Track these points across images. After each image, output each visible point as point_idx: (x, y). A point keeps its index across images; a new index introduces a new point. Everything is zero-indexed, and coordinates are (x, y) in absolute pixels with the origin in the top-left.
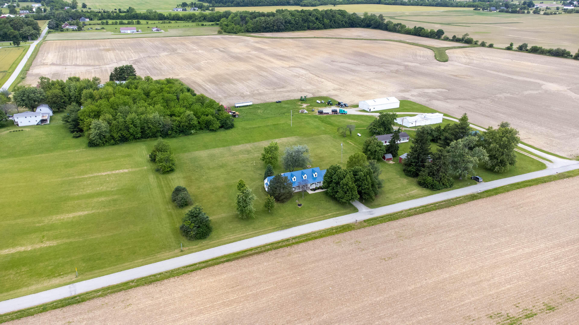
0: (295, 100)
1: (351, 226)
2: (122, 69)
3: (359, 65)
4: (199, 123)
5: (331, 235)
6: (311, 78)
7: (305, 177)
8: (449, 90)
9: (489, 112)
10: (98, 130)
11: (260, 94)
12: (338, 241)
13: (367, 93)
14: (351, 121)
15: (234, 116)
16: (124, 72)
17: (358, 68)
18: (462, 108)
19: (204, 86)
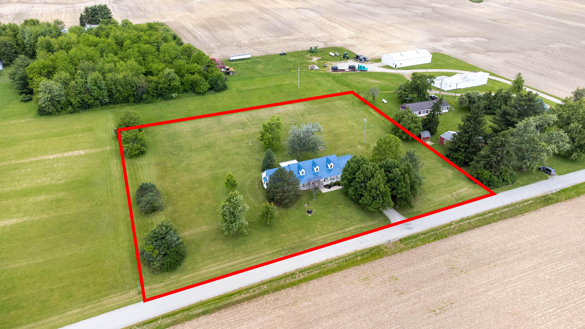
0: (303, 51)
1: (382, 250)
2: (94, 10)
3: (378, 6)
4: (182, 84)
5: (355, 265)
6: (323, 23)
7: (317, 169)
8: (489, 39)
9: (545, 69)
10: (49, 94)
11: (261, 43)
12: (364, 276)
13: (390, 42)
14: (372, 81)
15: (228, 73)
16: (97, 14)
17: (378, 11)
18: (508, 63)
19: (194, 33)
